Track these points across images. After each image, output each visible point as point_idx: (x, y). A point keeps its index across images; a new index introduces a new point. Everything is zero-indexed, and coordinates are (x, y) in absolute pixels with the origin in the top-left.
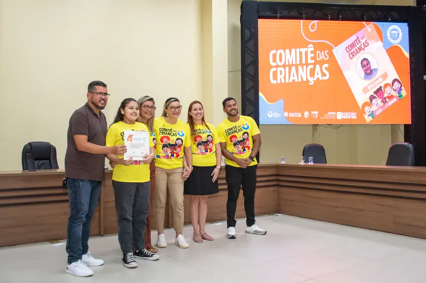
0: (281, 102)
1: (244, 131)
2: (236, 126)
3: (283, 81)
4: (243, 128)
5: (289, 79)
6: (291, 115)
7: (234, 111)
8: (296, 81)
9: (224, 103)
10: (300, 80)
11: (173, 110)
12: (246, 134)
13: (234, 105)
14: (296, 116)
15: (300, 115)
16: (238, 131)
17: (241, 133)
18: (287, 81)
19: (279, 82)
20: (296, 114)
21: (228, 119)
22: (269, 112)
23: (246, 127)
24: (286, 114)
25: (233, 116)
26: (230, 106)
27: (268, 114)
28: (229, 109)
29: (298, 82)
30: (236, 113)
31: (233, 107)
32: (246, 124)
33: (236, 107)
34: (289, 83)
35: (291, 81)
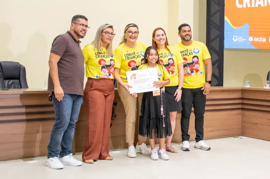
0: (247, 26)
1: (194, 55)
2: (187, 50)
3: (249, 6)
4: (194, 51)
5: (255, 4)
6: (256, 40)
7: (188, 36)
8: (262, 5)
9: (180, 28)
10: (266, 5)
11: (130, 34)
12: (196, 58)
13: (189, 31)
14: (261, 40)
15: (265, 40)
16: (188, 54)
17: (191, 56)
18: (253, 6)
19: (245, 6)
20: (261, 39)
21: (182, 43)
22: (234, 36)
23: (196, 51)
24: (251, 39)
25: (186, 41)
26: (185, 31)
27: (233, 39)
28: (184, 34)
29: (264, 7)
30: (189, 38)
31: (188, 33)
32: (197, 49)
33: (190, 33)
34: (255, 8)
35: (257, 6)
